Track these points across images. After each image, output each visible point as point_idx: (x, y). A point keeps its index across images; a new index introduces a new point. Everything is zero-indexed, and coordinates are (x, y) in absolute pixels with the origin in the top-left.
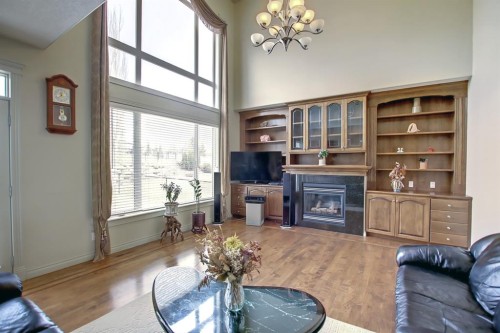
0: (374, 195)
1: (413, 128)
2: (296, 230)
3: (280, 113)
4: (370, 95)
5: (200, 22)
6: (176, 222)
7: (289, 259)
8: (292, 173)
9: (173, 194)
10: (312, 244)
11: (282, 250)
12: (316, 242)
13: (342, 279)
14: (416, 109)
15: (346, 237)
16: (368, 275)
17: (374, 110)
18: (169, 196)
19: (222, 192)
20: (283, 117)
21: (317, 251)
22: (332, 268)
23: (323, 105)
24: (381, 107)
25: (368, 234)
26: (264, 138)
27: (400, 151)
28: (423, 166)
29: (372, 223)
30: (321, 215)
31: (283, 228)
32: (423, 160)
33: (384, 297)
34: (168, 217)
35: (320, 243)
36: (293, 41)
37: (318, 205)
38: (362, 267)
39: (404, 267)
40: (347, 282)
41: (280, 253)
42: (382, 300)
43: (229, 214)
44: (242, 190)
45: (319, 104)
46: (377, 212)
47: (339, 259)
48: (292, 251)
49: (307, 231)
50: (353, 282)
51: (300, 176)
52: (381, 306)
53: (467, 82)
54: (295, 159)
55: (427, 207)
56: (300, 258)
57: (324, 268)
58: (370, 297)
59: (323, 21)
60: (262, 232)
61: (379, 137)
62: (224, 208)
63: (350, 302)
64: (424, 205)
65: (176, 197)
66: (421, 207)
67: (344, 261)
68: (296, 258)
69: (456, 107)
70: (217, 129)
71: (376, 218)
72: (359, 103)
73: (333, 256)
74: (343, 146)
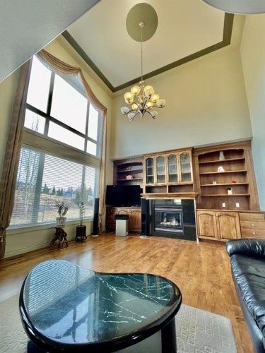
0: (202, 212)
1: (221, 169)
2: (150, 238)
3: (139, 161)
4: (193, 150)
5: (91, 105)
6: (63, 232)
7: (146, 257)
8: (147, 199)
9: (63, 211)
10: (162, 247)
11: (140, 252)
12: (165, 246)
13: (187, 271)
14: (222, 158)
15: (185, 242)
16: (205, 268)
17: (197, 159)
18: (60, 212)
19: (100, 212)
20: (141, 164)
21: (166, 252)
22: (179, 263)
23: (166, 156)
24: (201, 157)
25: (200, 240)
26: (129, 177)
27: (215, 184)
28: (230, 193)
29: (202, 232)
30: (167, 227)
31: (141, 237)
32: (230, 189)
33: (221, 285)
34: (57, 229)
35: (168, 246)
36: (146, 113)
37: (165, 220)
38: (200, 262)
39: (234, 256)
40: (191, 273)
41: (140, 254)
42: (220, 288)
43: (104, 229)
44: (114, 211)
45: (163, 156)
46: (204, 223)
47: (182, 257)
48: (148, 252)
49: (158, 239)
50: (196, 273)
51: (152, 200)
52: (221, 292)
53: (250, 141)
54: (149, 189)
55: (237, 219)
56: (155, 257)
57: (172, 264)
58: (210, 285)
59: (164, 101)
60: (126, 240)
61: (200, 175)
62: (101, 224)
63: (196, 290)
64: (235, 217)
65: (64, 213)
66: (233, 218)
67: (186, 258)
68: (151, 257)
69: (245, 156)
70: (98, 170)
71: (205, 228)
72: (187, 155)
73: (178, 255)
74: (179, 181)
